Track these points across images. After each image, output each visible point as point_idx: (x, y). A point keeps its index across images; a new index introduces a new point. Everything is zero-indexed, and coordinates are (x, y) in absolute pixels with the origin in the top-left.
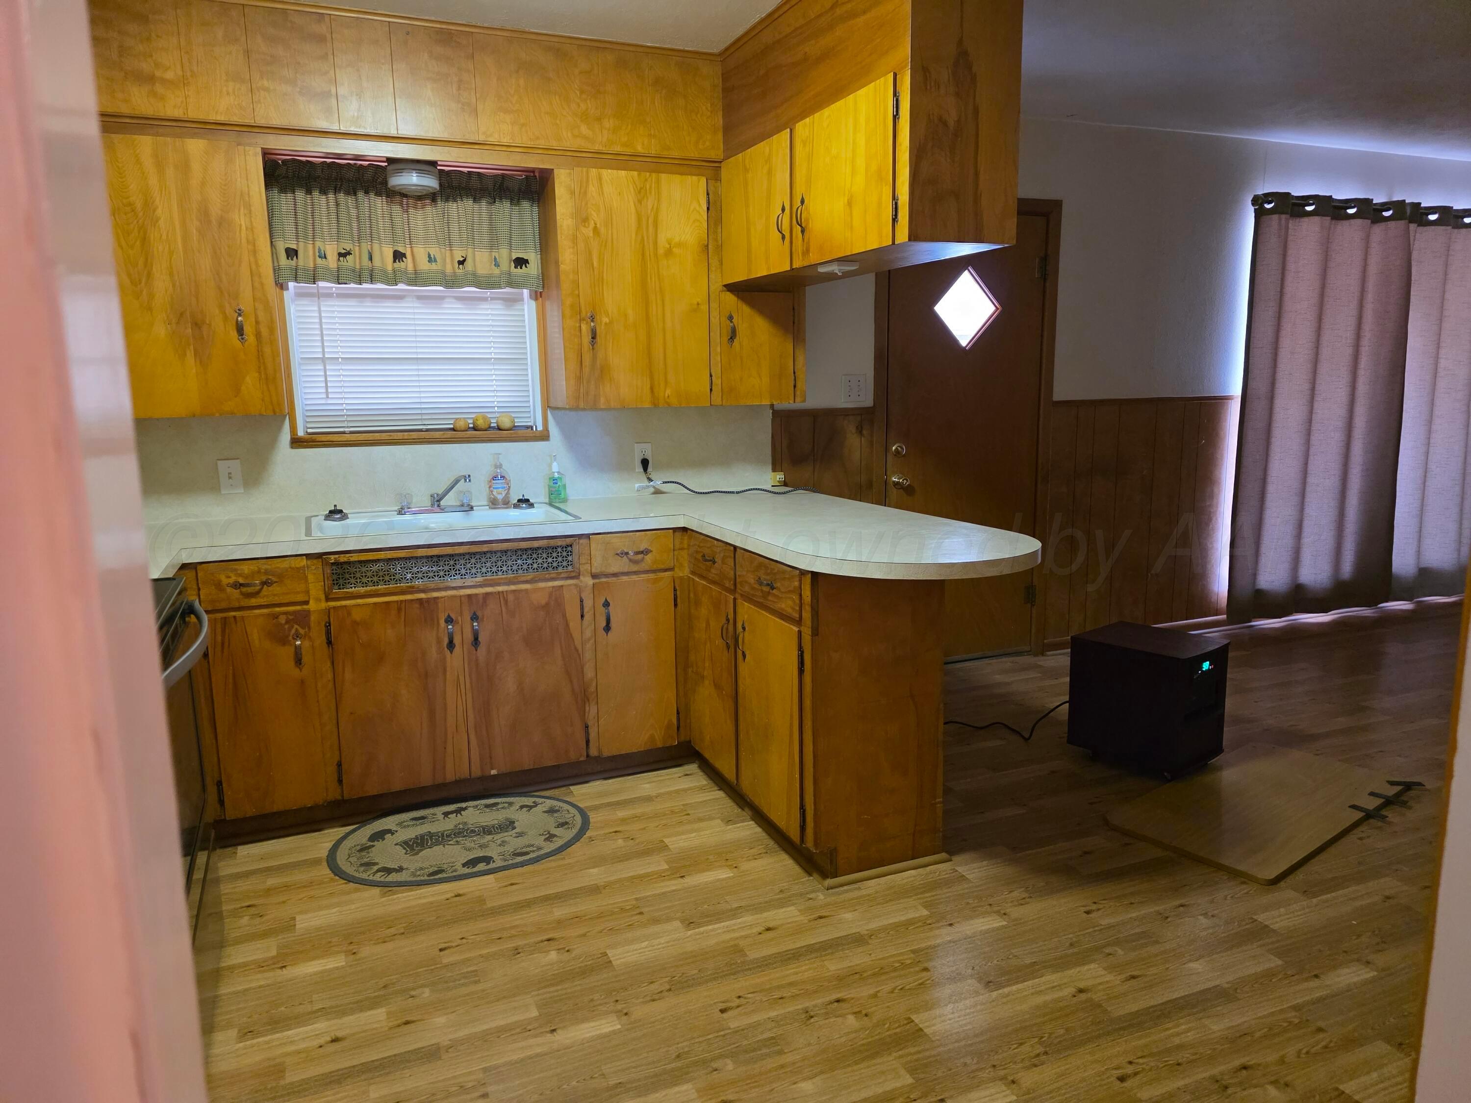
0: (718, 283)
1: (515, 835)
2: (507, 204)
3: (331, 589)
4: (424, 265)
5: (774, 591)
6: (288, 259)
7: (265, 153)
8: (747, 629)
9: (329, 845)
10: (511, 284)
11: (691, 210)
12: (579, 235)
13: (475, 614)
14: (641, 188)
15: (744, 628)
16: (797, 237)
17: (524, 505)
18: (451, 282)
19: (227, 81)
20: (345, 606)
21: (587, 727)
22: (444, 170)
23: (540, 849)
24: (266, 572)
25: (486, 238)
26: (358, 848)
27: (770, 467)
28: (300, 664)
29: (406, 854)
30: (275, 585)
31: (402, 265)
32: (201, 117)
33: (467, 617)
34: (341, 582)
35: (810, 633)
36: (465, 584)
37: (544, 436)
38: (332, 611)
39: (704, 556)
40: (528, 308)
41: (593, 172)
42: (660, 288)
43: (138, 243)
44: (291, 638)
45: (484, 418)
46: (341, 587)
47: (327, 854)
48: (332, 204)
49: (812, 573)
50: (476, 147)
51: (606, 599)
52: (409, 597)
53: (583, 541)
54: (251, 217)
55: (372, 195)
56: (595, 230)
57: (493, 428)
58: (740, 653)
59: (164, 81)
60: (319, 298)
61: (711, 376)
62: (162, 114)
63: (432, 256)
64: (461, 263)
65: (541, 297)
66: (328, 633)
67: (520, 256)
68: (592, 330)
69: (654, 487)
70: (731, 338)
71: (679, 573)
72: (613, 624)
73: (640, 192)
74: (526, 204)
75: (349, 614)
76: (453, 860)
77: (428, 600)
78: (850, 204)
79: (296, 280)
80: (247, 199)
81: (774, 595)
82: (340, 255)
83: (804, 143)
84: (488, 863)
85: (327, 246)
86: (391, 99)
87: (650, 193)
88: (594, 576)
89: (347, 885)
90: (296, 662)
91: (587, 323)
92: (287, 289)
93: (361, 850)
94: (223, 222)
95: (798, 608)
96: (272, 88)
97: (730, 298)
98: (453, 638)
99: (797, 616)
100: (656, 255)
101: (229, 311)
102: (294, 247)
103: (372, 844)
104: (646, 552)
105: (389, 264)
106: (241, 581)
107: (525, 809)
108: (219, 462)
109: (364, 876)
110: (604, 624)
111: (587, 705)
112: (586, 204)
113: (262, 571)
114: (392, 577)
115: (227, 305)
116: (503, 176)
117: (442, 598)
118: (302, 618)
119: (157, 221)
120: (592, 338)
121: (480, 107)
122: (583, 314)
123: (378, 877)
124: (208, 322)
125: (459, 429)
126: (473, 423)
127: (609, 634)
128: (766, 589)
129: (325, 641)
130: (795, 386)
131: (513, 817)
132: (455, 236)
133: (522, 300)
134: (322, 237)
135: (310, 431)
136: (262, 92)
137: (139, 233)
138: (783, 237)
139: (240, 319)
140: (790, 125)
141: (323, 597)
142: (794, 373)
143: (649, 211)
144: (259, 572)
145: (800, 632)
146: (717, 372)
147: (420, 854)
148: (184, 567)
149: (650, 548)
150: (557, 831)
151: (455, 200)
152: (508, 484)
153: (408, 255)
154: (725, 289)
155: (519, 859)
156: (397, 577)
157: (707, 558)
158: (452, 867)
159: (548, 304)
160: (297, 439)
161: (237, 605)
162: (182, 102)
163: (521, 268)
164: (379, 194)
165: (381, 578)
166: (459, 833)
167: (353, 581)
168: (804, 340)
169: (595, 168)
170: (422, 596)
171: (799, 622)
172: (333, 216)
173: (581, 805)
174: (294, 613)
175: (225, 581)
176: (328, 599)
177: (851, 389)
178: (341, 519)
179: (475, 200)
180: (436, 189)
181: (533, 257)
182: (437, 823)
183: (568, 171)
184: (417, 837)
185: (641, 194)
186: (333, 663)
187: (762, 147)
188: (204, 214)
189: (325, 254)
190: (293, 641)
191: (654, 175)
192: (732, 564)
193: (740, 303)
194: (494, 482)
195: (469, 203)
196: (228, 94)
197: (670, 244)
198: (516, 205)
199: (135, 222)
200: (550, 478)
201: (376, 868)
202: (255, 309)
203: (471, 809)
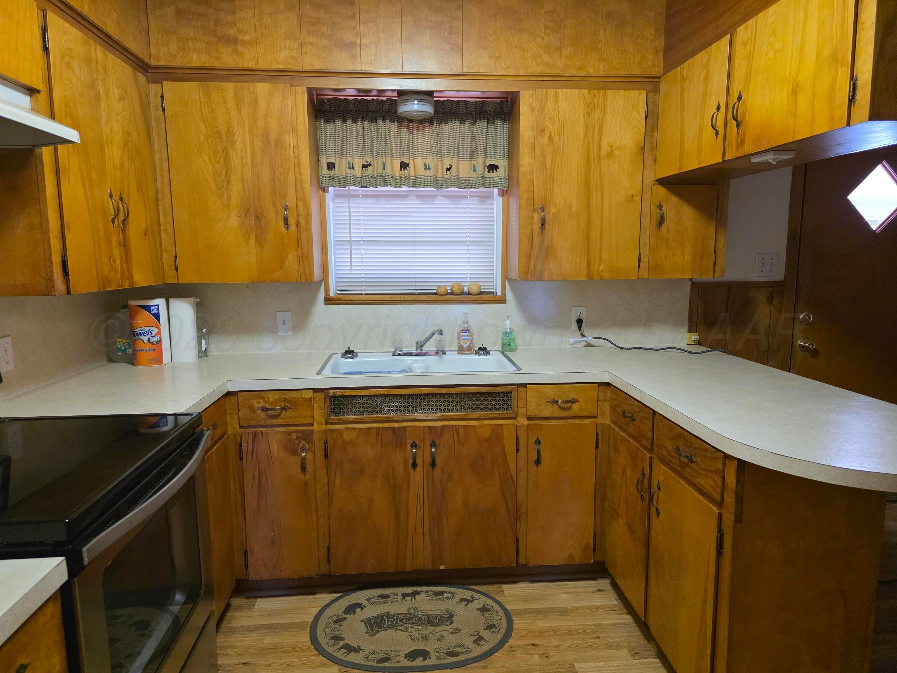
0: (651, 176)
1: (451, 631)
2: (484, 123)
3: (329, 415)
4: (421, 172)
5: (693, 465)
6: (328, 170)
7: (310, 91)
8: (662, 489)
9: (316, 611)
10: (484, 184)
11: (632, 119)
12: (536, 143)
13: (433, 441)
14: (590, 103)
15: (659, 488)
16: (731, 131)
17: (482, 353)
18: (438, 184)
19: (285, 39)
20: (339, 429)
21: (517, 540)
22: (440, 100)
23: (468, 651)
24: (285, 400)
25: (468, 150)
26: (335, 618)
27: (686, 328)
28: (305, 470)
29: (366, 633)
30: (290, 410)
31: (406, 172)
32: (267, 66)
33: (428, 443)
34: (337, 410)
35: (733, 519)
36: (428, 418)
37: (502, 300)
38: (329, 432)
39: (624, 412)
40: (497, 202)
41: (551, 92)
42: (601, 184)
43: (222, 159)
44: (299, 450)
45: (459, 286)
46: (337, 414)
47: (312, 620)
48: (360, 129)
49: (739, 460)
50: (461, 78)
51: (538, 438)
52: (386, 425)
53: (521, 389)
54: (297, 139)
55: (388, 122)
56: (550, 139)
57: (466, 293)
58: (653, 510)
59: (243, 42)
60: (349, 198)
61: (640, 254)
62: (241, 66)
63: (427, 165)
64: (448, 169)
65: (507, 194)
66: (326, 449)
67: (492, 163)
68: (542, 218)
69: (586, 341)
70: (660, 223)
71: (600, 420)
72: (543, 459)
73: (588, 106)
74: (499, 123)
75: (341, 435)
76: (399, 648)
77: (399, 428)
78: (794, 92)
79: (333, 185)
80: (295, 125)
81: (693, 469)
82: (364, 166)
83: (745, 44)
84: (425, 659)
85: (355, 161)
86: (399, 45)
87: (598, 106)
88: (529, 419)
89: (318, 657)
90: (302, 469)
91: (538, 213)
92: (328, 192)
93: (336, 622)
94: (279, 143)
95: (719, 490)
96: (315, 42)
97: (661, 190)
98: (415, 460)
99: (718, 497)
100: (599, 157)
101: (280, 207)
102: (333, 161)
103: (345, 616)
104: (573, 401)
105: (397, 172)
106: (267, 406)
107: (464, 603)
108: (277, 313)
109: (330, 650)
110: (535, 458)
111: (518, 522)
112: (544, 117)
113: (282, 399)
114: (374, 409)
115: (278, 203)
116: (483, 102)
117: (410, 427)
118: (308, 436)
119: (235, 144)
120: (542, 225)
121: (465, 46)
122: (536, 206)
123: (340, 655)
124: (265, 215)
125: (440, 294)
126: (451, 289)
127: (539, 466)
128: (686, 461)
129: (324, 454)
130: (715, 264)
131: (453, 610)
132: (445, 150)
133: (493, 197)
134: (353, 155)
135: (339, 292)
136: (309, 47)
137: (223, 152)
138: (717, 133)
139: (286, 212)
140: (731, 31)
141: (324, 421)
142: (715, 252)
143: (596, 122)
144: (280, 400)
145: (720, 515)
146: (645, 251)
147: (377, 636)
148: (229, 394)
149: (576, 398)
150: (485, 634)
151: (447, 123)
152: (472, 336)
153: (411, 165)
154: (657, 183)
155: (451, 660)
156: (378, 409)
157: (627, 414)
158: (397, 656)
159: (511, 199)
160: (328, 298)
161: (264, 424)
162: (254, 57)
163: (493, 172)
164: (392, 121)
165: (366, 410)
166: (410, 619)
167: (345, 410)
168: (726, 225)
169: (553, 89)
170: (396, 425)
171: (720, 504)
172: (360, 138)
173: (508, 608)
174: (302, 432)
175: (257, 406)
176: (327, 423)
177: (764, 266)
178: (352, 358)
179: (461, 122)
180: (432, 114)
181: (502, 163)
182: (396, 603)
183: (531, 92)
184: (377, 617)
185: (590, 108)
186: (328, 471)
187: (700, 57)
188: (266, 138)
189: (353, 166)
190: (300, 452)
191: (601, 92)
192: (651, 426)
193: (669, 194)
194: (462, 334)
195: (456, 125)
196: (285, 49)
197: (611, 147)
198: (492, 124)
199: (221, 144)
200: (503, 333)
201: (341, 643)
202: (297, 206)
203: (423, 594)
